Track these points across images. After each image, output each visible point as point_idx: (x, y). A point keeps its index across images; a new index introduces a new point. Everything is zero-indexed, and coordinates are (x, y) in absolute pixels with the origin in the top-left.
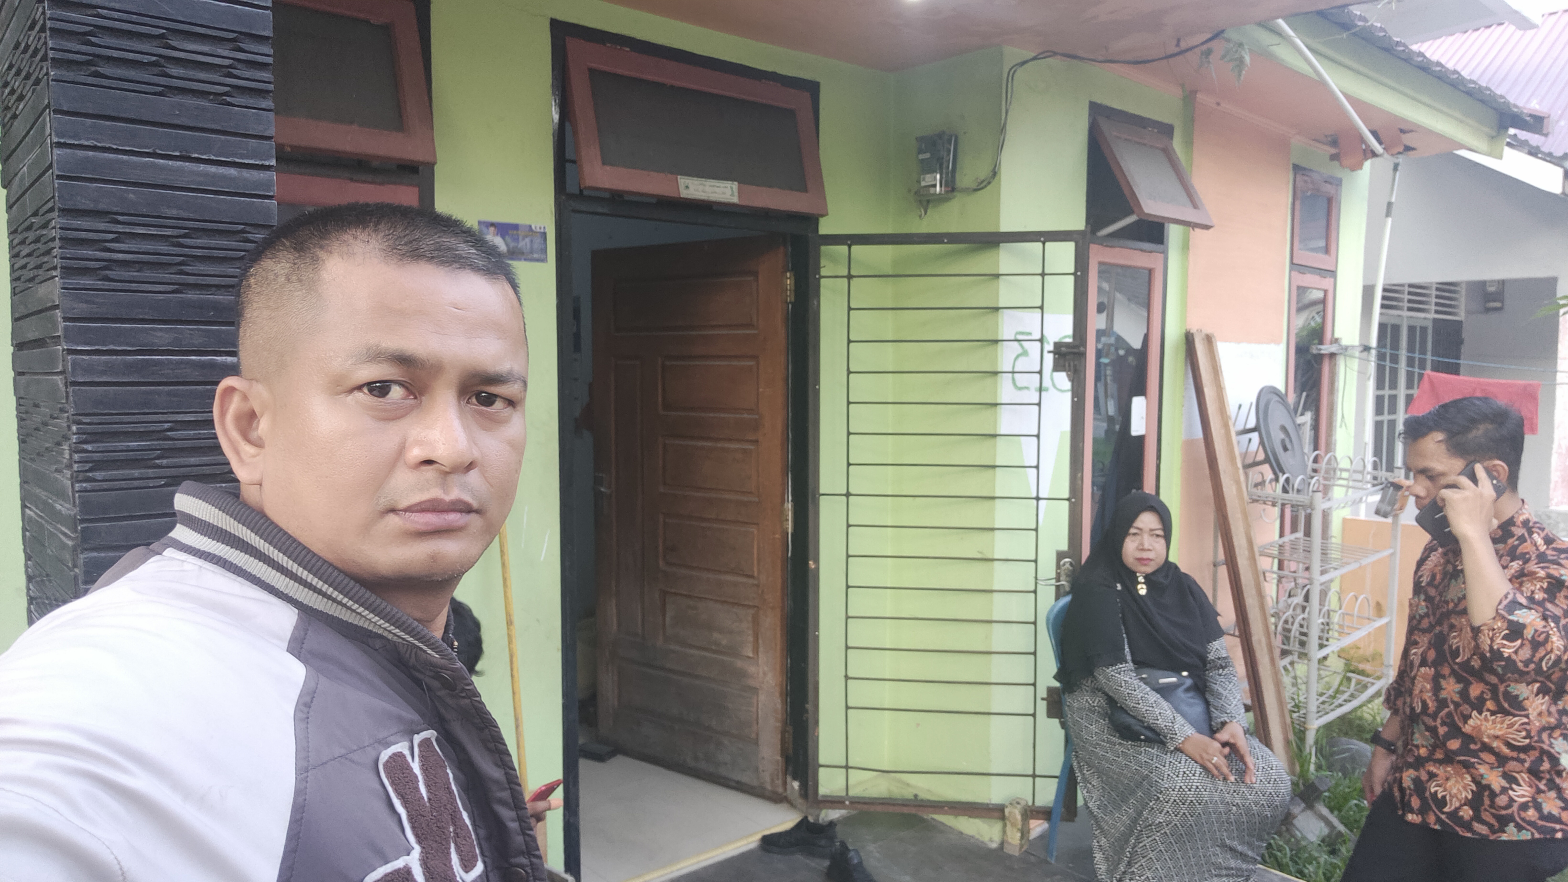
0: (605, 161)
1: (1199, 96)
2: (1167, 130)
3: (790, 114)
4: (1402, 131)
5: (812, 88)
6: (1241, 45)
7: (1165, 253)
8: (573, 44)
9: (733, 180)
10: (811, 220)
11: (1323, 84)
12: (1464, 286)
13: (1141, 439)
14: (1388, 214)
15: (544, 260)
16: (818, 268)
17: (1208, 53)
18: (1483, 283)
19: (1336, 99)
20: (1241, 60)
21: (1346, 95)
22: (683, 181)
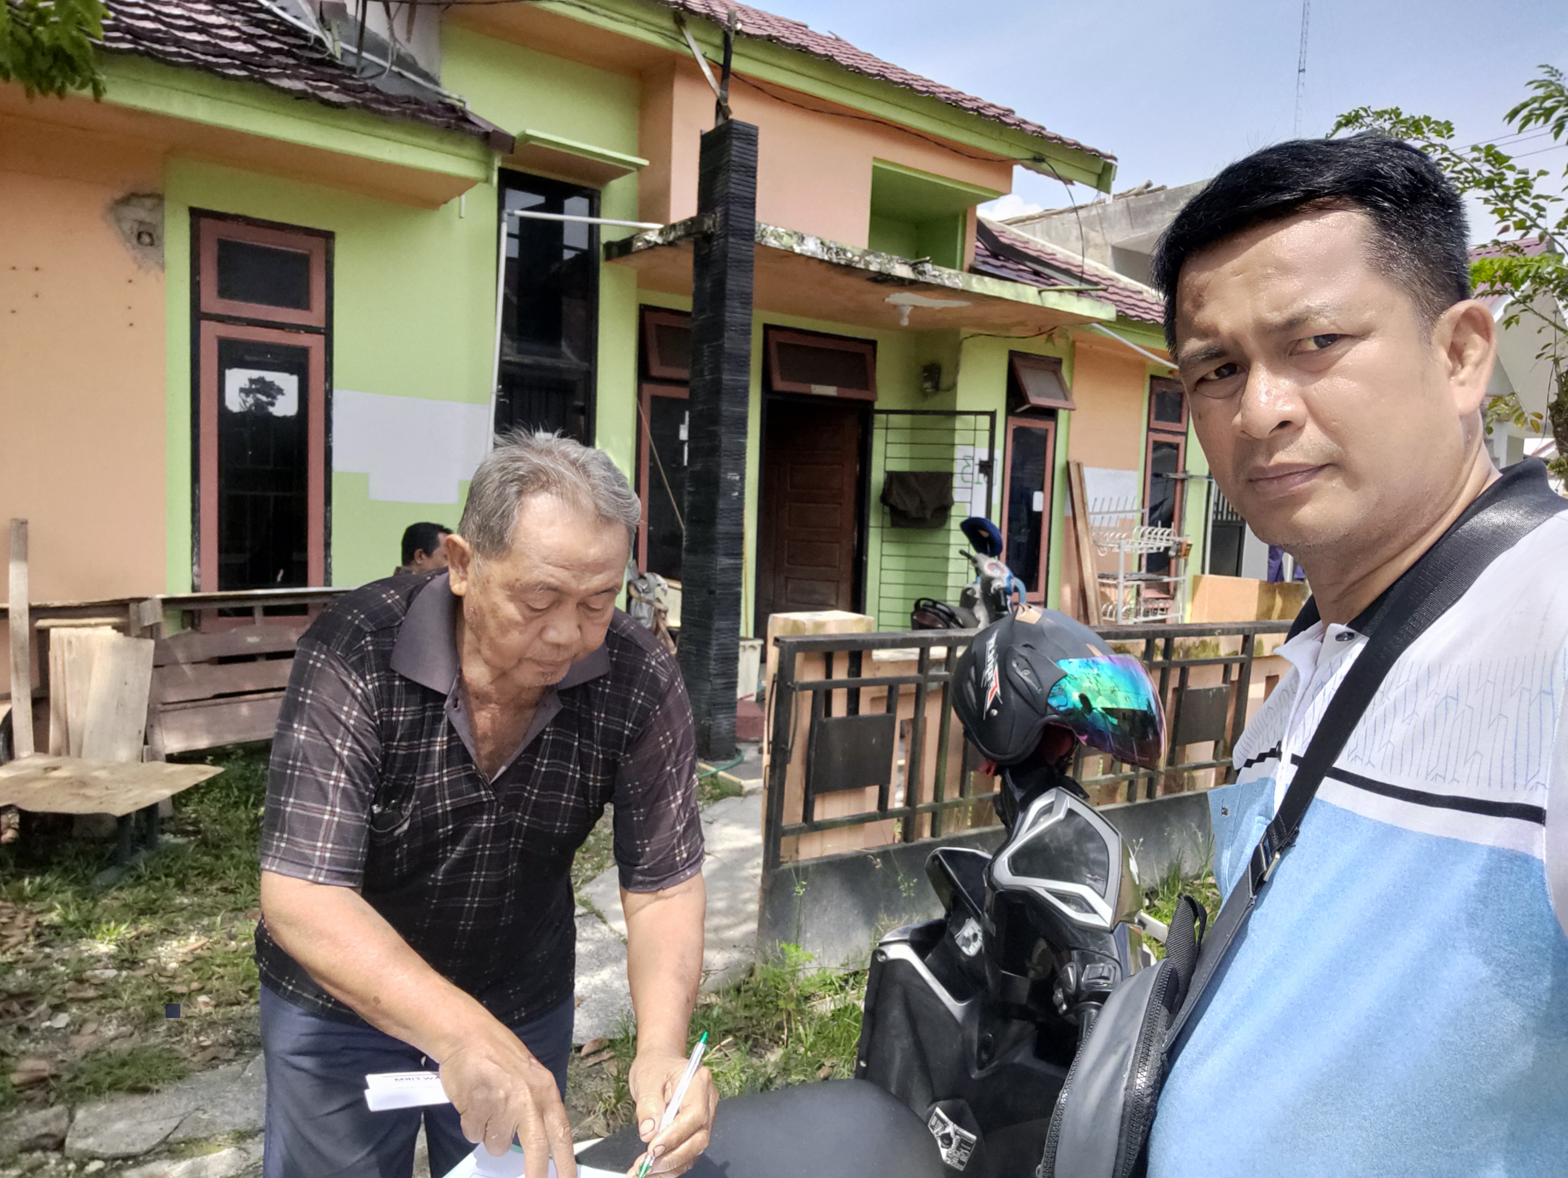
0: (782, 379)
1: (1078, 344)
2: (1057, 362)
3: (863, 356)
5: (873, 343)
7: (1056, 423)
8: (772, 333)
9: (835, 385)
10: (871, 403)
13: (1040, 514)
16: (873, 424)
22: (813, 386)
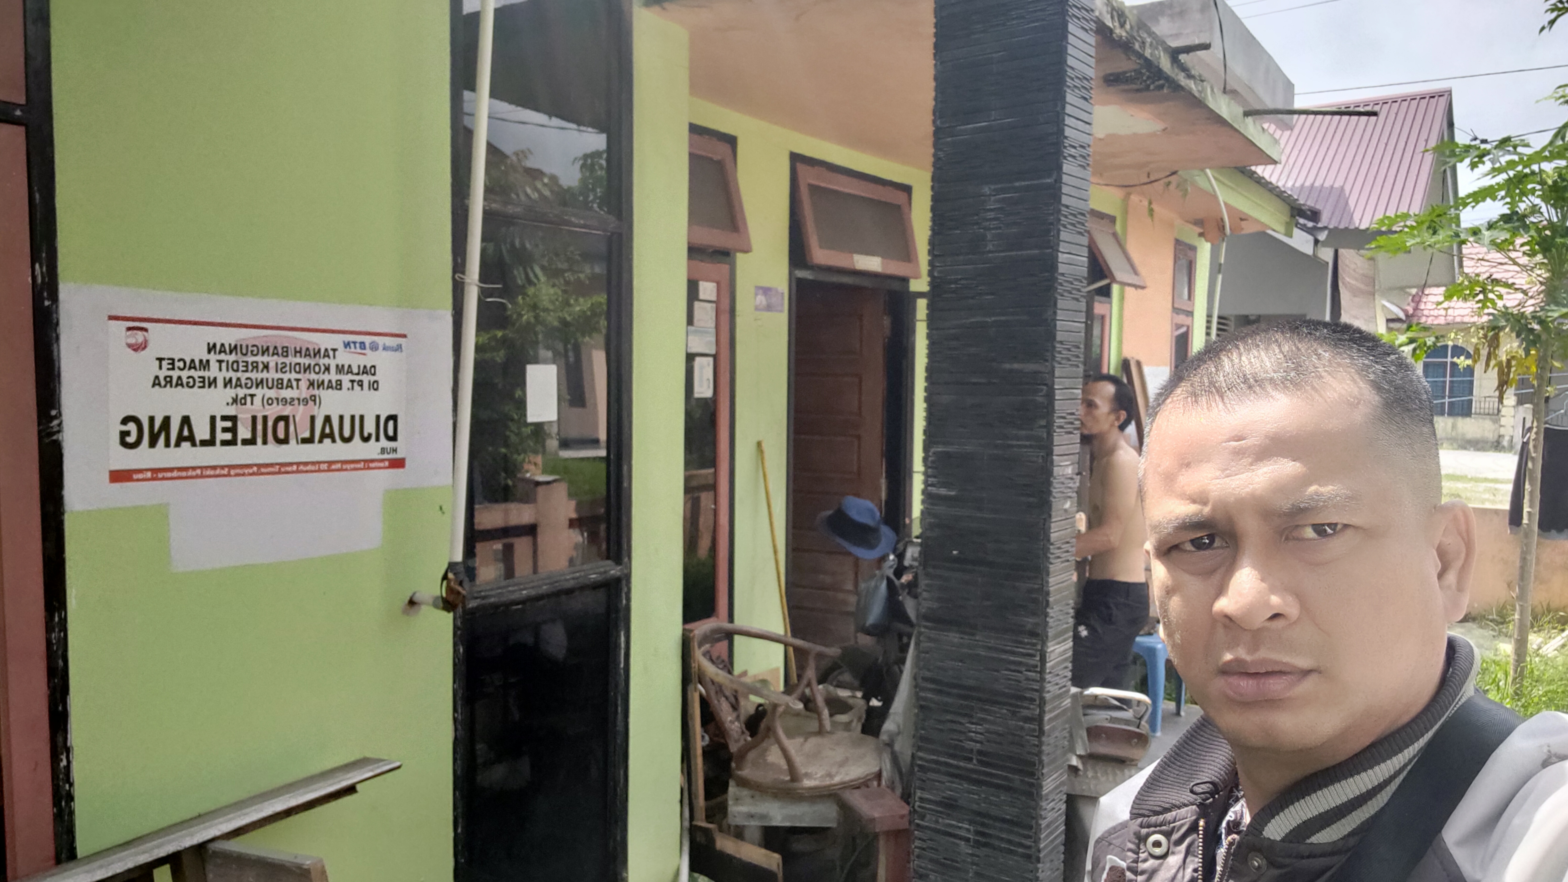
2: (1112, 219)
3: (899, 207)
4: (1242, 219)
5: (909, 190)
6: (1186, 180)
7: (1110, 303)
8: (800, 167)
9: (878, 256)
10: (907, 282)
11: (1215, 197)
12: (1233, 319)
14: (1219, 272)
15: (781, 311)
16: (915, 314)
17: (1169, 184)
18: (1247, 316)
19: (1219, 205)
20: (1186, 190)
21: (1226, 204)
22: (858, 257)
